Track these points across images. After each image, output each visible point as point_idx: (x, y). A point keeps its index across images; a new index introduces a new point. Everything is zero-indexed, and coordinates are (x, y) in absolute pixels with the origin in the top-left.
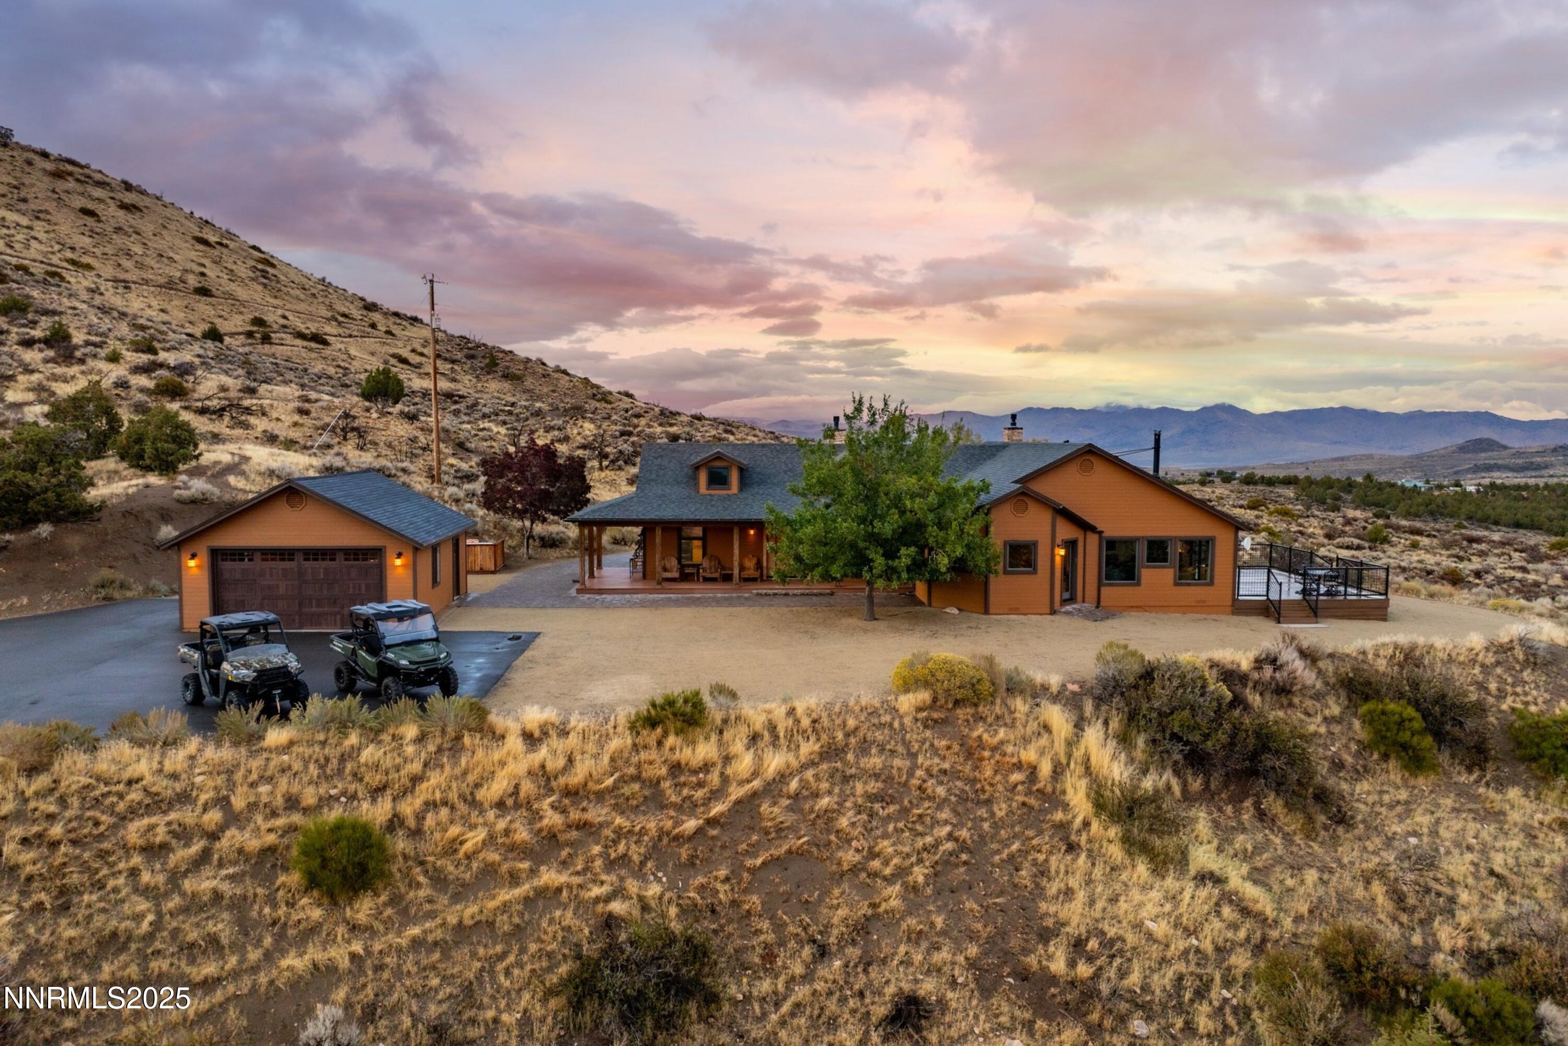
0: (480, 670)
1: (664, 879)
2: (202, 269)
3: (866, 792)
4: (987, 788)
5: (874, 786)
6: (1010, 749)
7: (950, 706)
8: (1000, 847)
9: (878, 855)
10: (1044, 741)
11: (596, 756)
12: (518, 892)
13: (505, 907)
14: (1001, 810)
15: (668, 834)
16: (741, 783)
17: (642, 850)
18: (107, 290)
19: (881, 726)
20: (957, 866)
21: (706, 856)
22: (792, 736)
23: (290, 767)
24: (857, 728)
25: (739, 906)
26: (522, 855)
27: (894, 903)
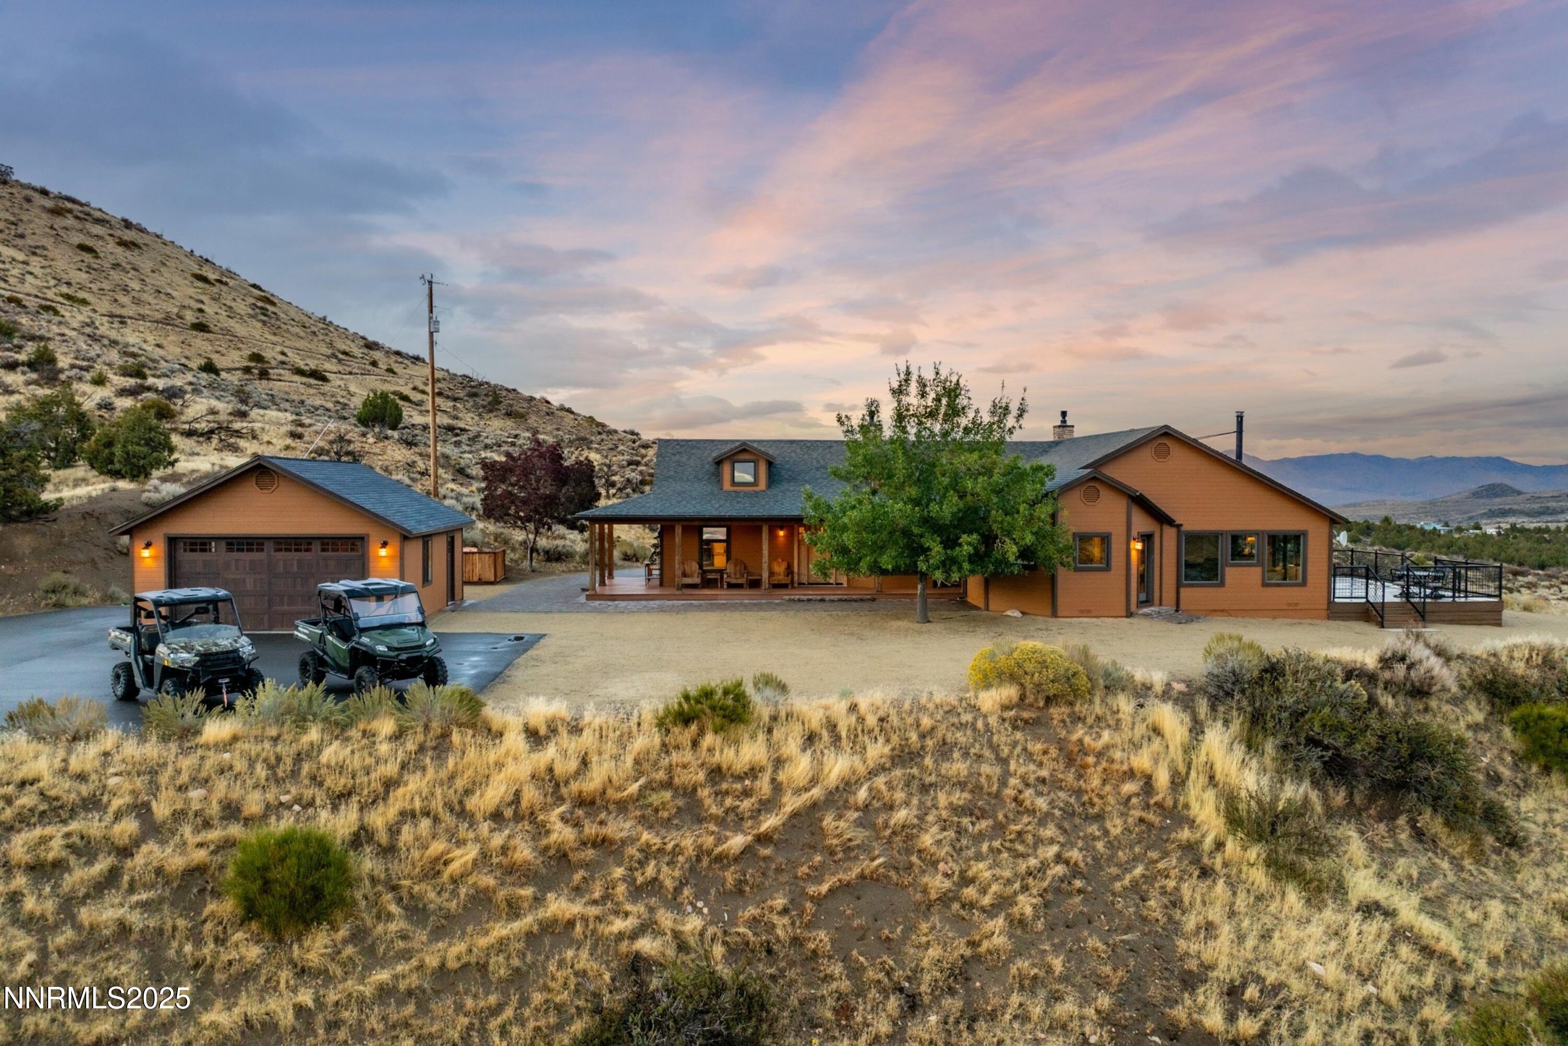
0: (475, 667)
1: (705, 910)
2: (200, 306)
3: (951, 804)
4: (1096, 800)
5: (960, 797)
6: (1118, 755)
7: (1041, 704)
8: (1119, 872)
9: (972, 881)
10: (1157, 743)
11: (616, 758)
12: (517, 926)
13: (502, 945)
14: (1116, 827)
15: (709, 853)
16: (798, 791)
17: (677, 873)
18: (102, 325)
19: (962, 726)
20: (1070, 894)
21: (758, 880)
22: (856, 736)
23: (231, 768)
24: (933, 729)
25: (801, 945)
26: (523, 879)
27: (999, 941)
